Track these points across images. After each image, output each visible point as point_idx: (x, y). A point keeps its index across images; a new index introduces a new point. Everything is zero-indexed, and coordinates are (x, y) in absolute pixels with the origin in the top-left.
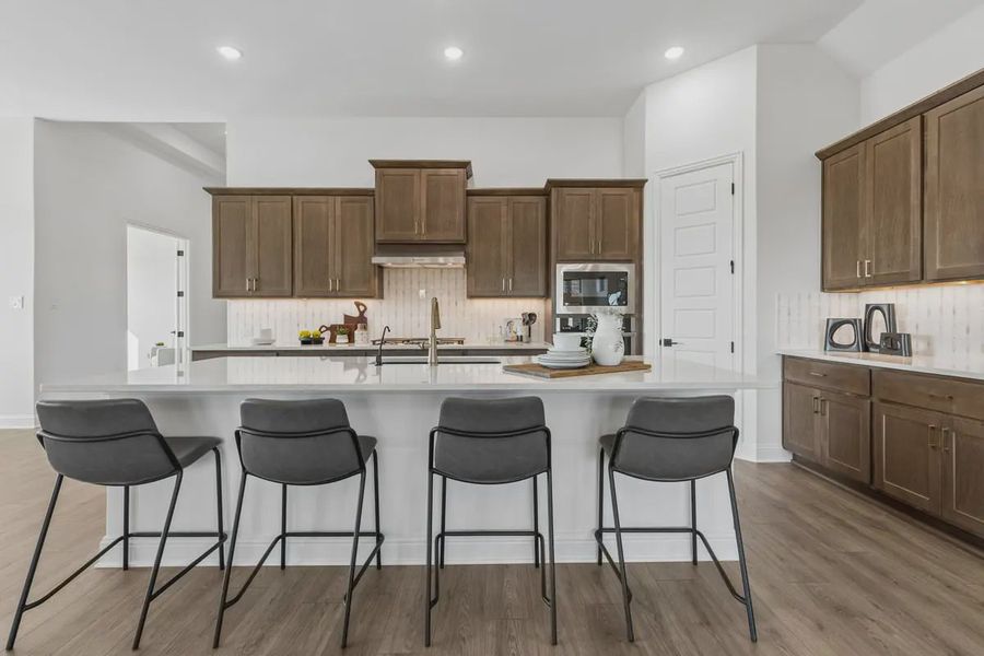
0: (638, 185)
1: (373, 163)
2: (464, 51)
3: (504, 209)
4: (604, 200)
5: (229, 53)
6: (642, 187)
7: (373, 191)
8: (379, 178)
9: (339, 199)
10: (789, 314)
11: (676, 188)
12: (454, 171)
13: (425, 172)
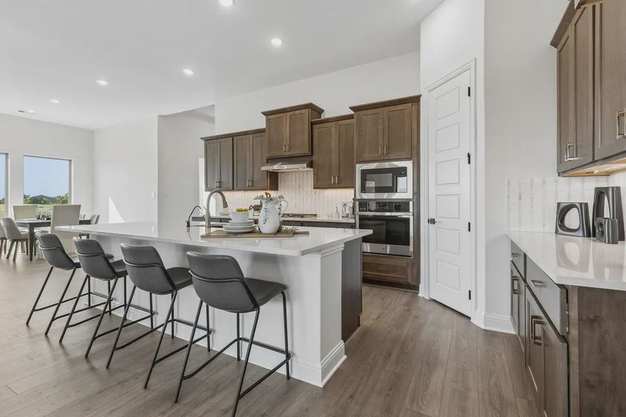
0: (416, 100)
1: (263, 113)
2: (283, 41)
3: (333, 130)
4: (389, 116)
5: (188, 72)
6: (419, 101)
7: (264, 129)
8: (268, 121)
9: (251, 136)
10: (520, 199)
11: (437, 98)
12: (303, 111)
13: (289, 114)
